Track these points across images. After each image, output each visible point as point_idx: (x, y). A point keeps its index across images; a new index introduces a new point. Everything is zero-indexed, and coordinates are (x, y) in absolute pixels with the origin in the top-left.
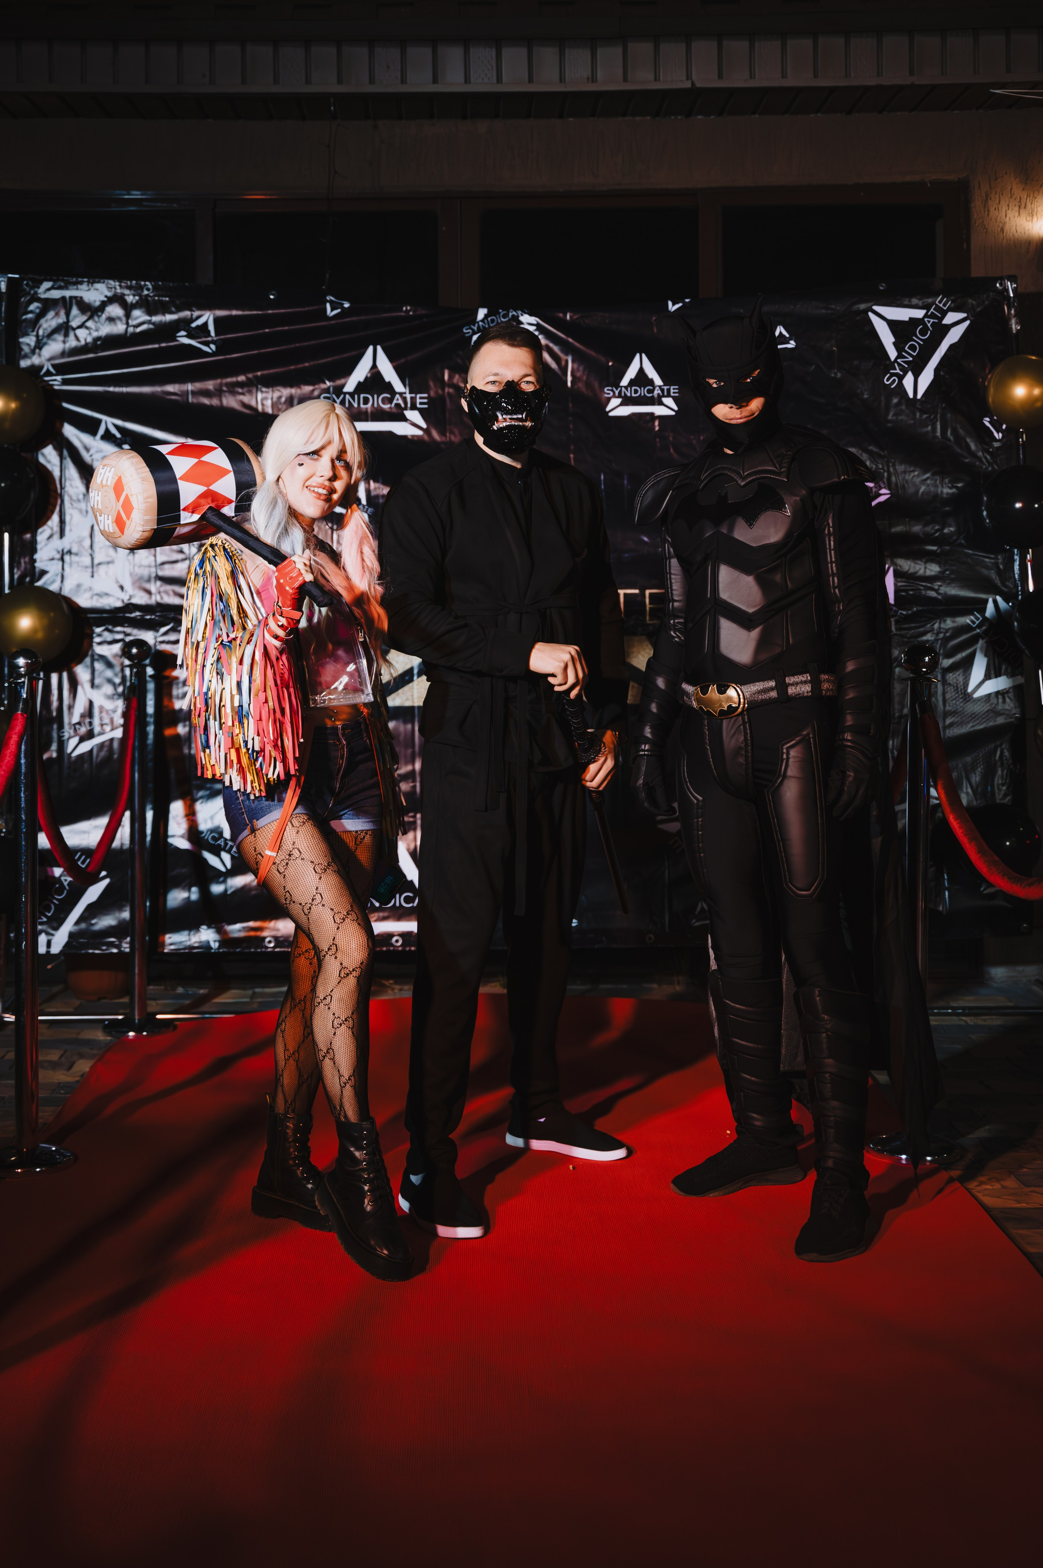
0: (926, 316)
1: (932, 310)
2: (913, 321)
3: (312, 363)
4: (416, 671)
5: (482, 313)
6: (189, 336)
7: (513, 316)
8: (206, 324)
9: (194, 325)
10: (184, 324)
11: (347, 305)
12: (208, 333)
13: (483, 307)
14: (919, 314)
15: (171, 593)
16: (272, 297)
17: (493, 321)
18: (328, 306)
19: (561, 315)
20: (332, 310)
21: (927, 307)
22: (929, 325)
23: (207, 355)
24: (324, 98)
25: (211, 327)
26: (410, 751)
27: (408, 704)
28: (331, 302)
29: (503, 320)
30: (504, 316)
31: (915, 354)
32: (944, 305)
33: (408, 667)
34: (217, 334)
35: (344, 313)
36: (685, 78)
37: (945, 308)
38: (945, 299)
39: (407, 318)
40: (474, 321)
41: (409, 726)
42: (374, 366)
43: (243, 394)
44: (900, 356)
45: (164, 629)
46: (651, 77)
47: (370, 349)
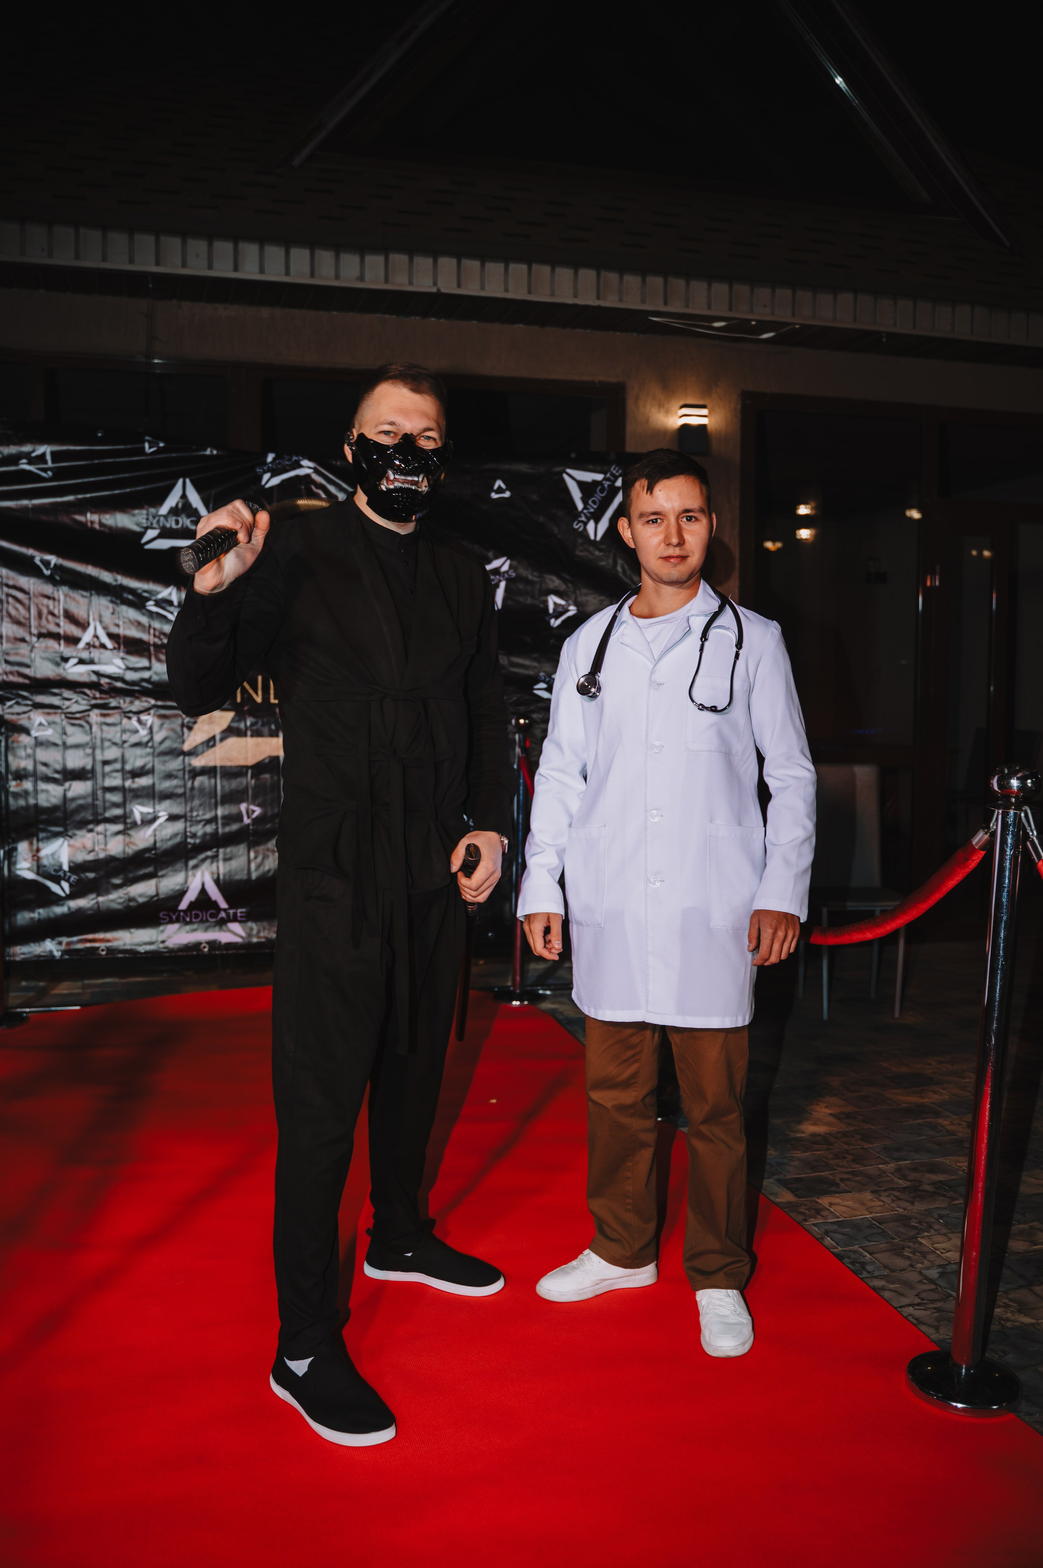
0: (604, 479)
1: (608, 475)
2: (595, 483)
3: (133, 489)
4: (218, 738)
5: (270, 457)
6: (29, 463)
7: (296, 460)
8: (43, 455)
9: (34, 455)
10: (27, 455)
11: (162, 445)
12: (46, 462)
13: (272, 452)
14: (599, 477)
15: (16, 674)
16: (100, 435)
17: (279, 463)
18: (147, 445)
19: (334, 462)
20: (150, 447)
21: (605, 473)
22: (606, 486)
23: (44, 480)
24: (142, 277)
25: (48, 457)
26: (213, 801)
27: (212, 764)
28: (149, 442)
29: (288, 463)
30: (290, 460)
31: (595, 507)
32: (617, 472)
33: (211, 735)
34: (53, 462)
35: (159, 451)
36: (431, 284)
37: (617, 474)
38: (617, 468)
39: (211, 457)
40: (264, 463)
41: (213, 781)
42: (184, 496)
43: (76, 513)
44: (585, 508)
45: (9, 704)
46: (406, 280)
47: (181, 481)
